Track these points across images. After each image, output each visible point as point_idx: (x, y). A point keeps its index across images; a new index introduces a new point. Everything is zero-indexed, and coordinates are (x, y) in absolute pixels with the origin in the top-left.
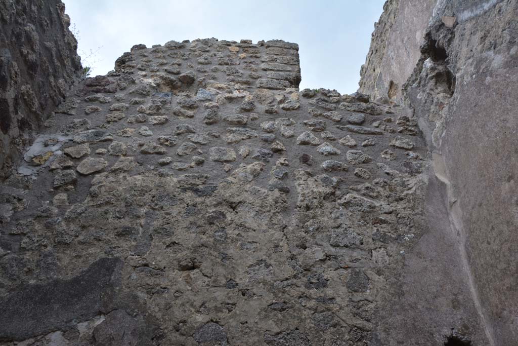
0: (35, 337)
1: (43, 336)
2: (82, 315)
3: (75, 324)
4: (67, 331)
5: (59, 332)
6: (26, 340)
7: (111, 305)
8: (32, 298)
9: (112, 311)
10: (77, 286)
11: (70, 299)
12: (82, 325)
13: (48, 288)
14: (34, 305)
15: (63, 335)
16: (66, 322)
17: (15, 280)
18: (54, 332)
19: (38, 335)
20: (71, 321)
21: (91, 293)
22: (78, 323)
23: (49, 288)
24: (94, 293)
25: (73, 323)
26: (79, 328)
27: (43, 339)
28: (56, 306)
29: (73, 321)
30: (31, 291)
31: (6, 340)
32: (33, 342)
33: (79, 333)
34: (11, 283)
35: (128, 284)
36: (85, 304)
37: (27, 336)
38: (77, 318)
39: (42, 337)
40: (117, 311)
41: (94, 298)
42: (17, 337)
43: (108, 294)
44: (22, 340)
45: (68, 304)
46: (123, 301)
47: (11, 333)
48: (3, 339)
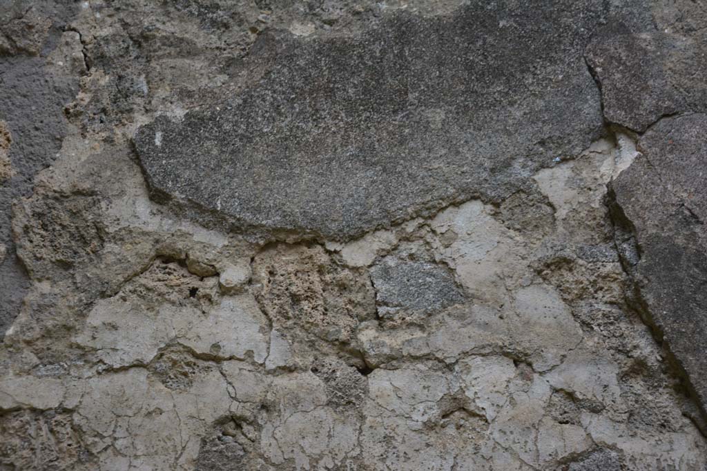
0: (395, 224)
1: (421, 221)
2: (542, 143)
3: (525, 174)
4: (504, 200)
5: (475, 207)
6: (369, 237)
7: (648, 102)
8: (330, 93)
9: (658, 120)
10: (490, 39)
11: (477, 86)
12: (552, 178)
13: (377, 49)
14: (349, 114)
15: (495, 215)
16: (493, 170)
17: (226, 26)
18: (457, 204)
19: (404, 220)
20: (508, 164)
21: (553, 61)
22: (537, 170)
23: (383, 52)
24: (562, 61)
25: (519, 171)
26: (545, 188)
27: (423, 232)
28: (437, 116)
29: (517, 165)
30: (315, 64)
31: (291, 239)
32: (395, 242)
33: (550, 205)
34: (214, 38)
35: (680, 20)
36: (541, 103)
37: (369, 222)
38: (529, 155)
39: (421, 226)
40: (678, 119)
41: (567, 77)
42: (334, 226)
43: (619, 60)
44: (353, 239)
45: (479, 108)
46: (689, 84)
47: (305, 213)
48: (282, 236)
